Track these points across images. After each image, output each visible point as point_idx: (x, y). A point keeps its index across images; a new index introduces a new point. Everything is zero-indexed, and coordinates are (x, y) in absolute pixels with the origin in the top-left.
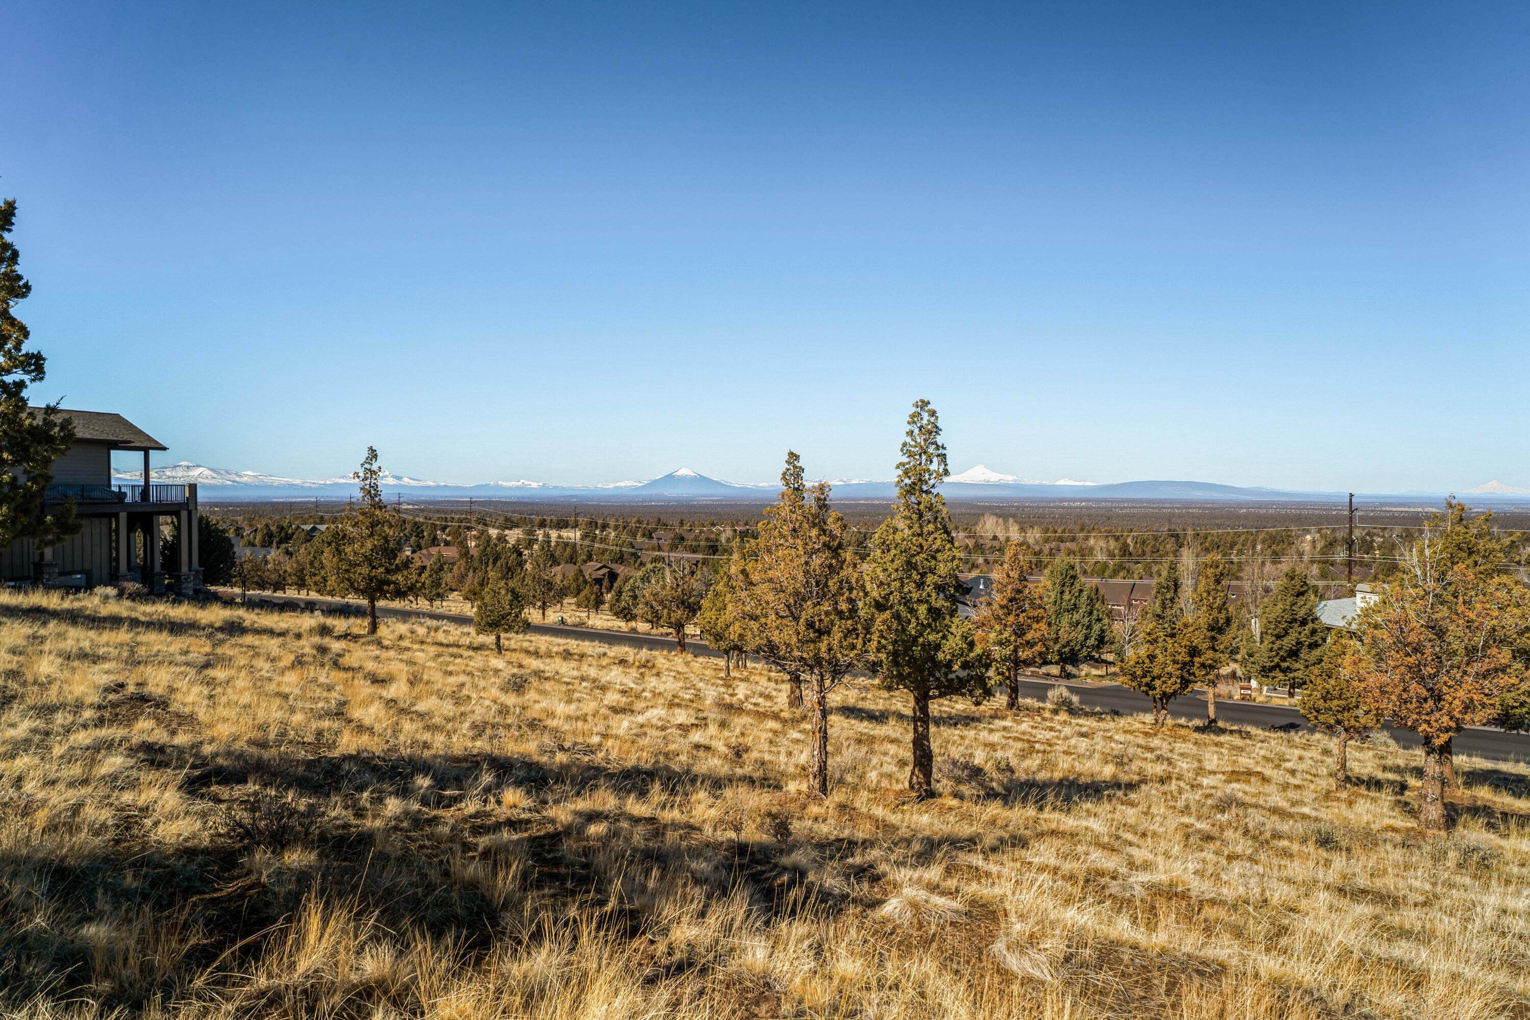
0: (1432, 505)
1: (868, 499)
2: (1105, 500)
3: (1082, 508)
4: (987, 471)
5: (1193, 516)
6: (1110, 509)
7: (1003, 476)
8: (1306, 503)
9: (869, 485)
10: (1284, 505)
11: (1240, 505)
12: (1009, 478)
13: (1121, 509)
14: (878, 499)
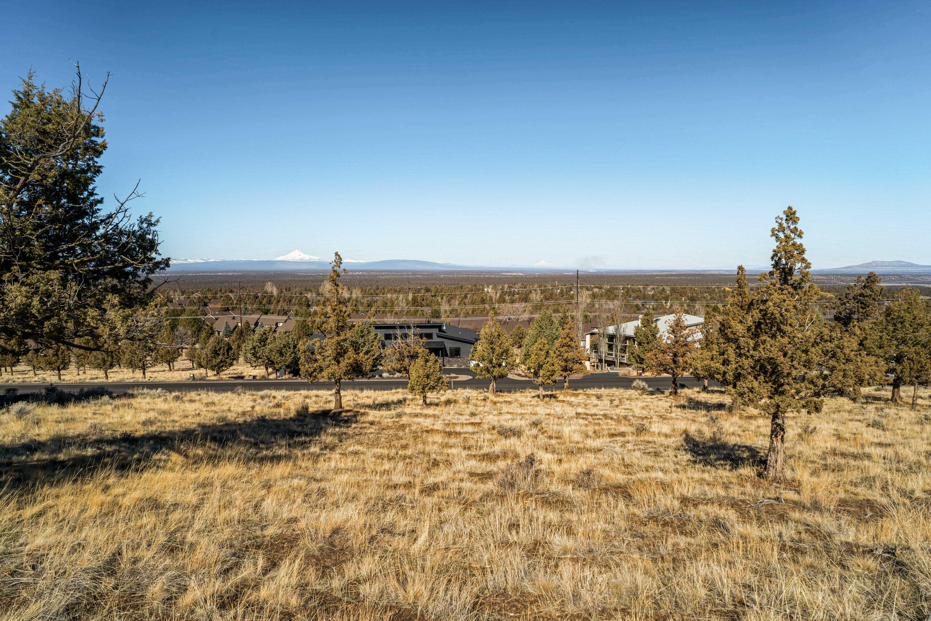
0: (521, 272)
1: (224, 272)
2: (373, 271)
3: (360, 275)
4: (302, 254)
5: (419, 279)
6: (376, 276)
7: (312, 257)
8: (469, 271)
9: (224, 262)
10: (459, 272)
11: (440, 273)
12: (315, 258)
13: (382, 276)
14: (231, 272)
